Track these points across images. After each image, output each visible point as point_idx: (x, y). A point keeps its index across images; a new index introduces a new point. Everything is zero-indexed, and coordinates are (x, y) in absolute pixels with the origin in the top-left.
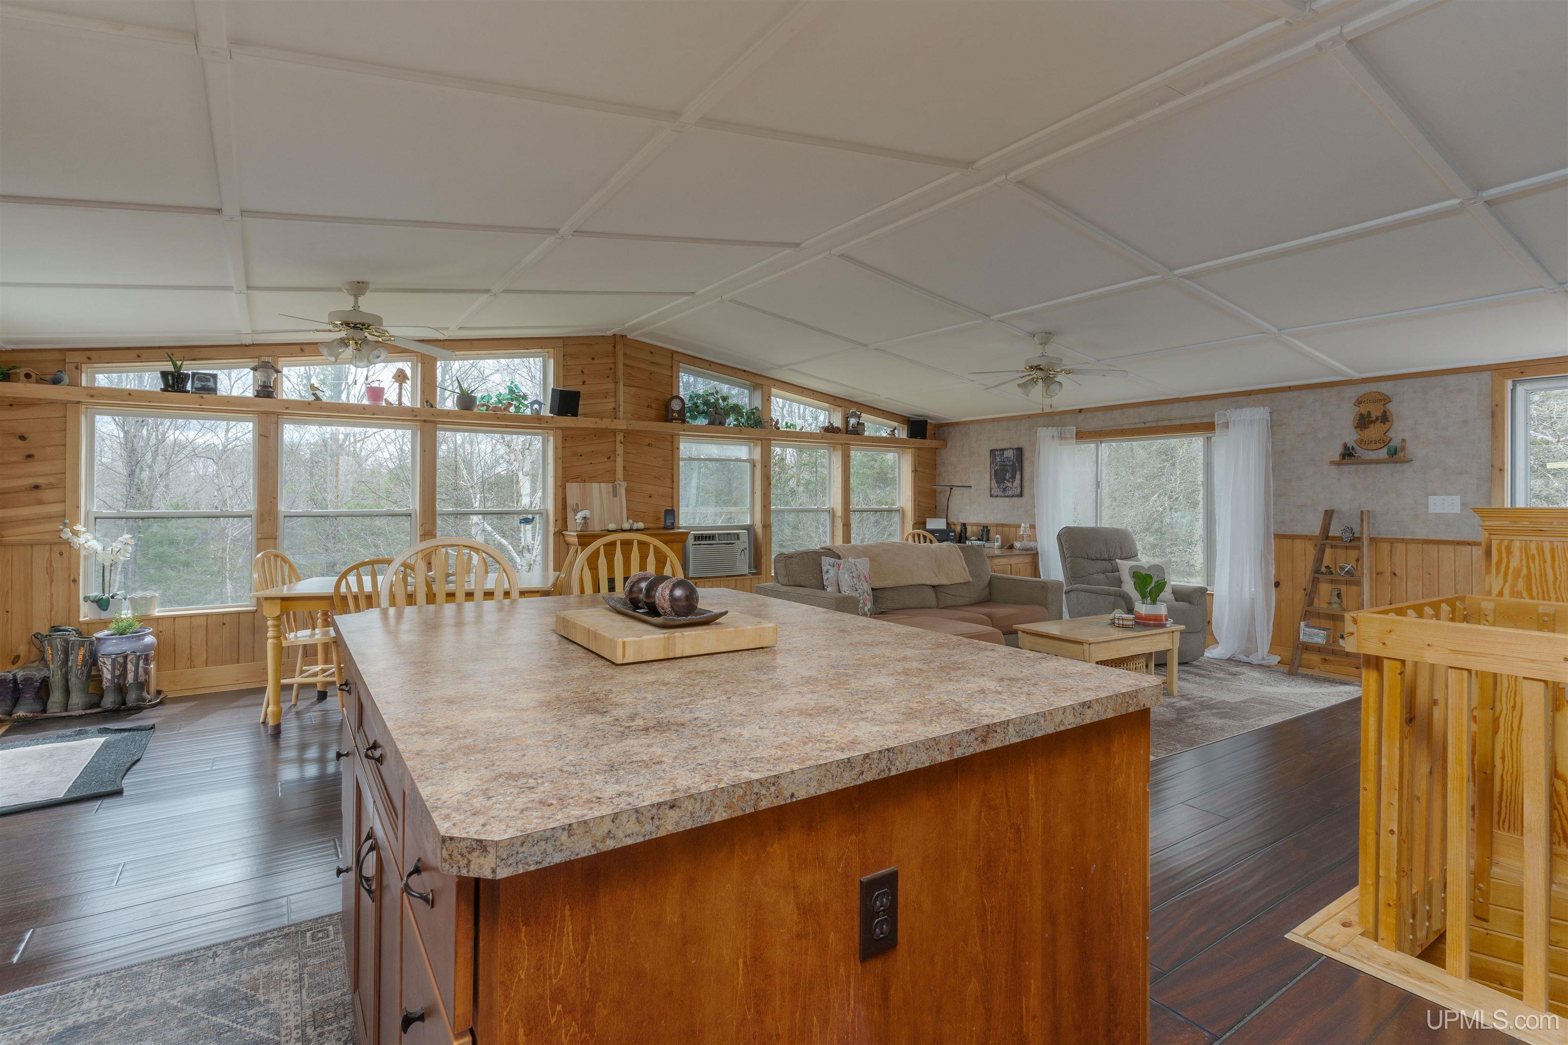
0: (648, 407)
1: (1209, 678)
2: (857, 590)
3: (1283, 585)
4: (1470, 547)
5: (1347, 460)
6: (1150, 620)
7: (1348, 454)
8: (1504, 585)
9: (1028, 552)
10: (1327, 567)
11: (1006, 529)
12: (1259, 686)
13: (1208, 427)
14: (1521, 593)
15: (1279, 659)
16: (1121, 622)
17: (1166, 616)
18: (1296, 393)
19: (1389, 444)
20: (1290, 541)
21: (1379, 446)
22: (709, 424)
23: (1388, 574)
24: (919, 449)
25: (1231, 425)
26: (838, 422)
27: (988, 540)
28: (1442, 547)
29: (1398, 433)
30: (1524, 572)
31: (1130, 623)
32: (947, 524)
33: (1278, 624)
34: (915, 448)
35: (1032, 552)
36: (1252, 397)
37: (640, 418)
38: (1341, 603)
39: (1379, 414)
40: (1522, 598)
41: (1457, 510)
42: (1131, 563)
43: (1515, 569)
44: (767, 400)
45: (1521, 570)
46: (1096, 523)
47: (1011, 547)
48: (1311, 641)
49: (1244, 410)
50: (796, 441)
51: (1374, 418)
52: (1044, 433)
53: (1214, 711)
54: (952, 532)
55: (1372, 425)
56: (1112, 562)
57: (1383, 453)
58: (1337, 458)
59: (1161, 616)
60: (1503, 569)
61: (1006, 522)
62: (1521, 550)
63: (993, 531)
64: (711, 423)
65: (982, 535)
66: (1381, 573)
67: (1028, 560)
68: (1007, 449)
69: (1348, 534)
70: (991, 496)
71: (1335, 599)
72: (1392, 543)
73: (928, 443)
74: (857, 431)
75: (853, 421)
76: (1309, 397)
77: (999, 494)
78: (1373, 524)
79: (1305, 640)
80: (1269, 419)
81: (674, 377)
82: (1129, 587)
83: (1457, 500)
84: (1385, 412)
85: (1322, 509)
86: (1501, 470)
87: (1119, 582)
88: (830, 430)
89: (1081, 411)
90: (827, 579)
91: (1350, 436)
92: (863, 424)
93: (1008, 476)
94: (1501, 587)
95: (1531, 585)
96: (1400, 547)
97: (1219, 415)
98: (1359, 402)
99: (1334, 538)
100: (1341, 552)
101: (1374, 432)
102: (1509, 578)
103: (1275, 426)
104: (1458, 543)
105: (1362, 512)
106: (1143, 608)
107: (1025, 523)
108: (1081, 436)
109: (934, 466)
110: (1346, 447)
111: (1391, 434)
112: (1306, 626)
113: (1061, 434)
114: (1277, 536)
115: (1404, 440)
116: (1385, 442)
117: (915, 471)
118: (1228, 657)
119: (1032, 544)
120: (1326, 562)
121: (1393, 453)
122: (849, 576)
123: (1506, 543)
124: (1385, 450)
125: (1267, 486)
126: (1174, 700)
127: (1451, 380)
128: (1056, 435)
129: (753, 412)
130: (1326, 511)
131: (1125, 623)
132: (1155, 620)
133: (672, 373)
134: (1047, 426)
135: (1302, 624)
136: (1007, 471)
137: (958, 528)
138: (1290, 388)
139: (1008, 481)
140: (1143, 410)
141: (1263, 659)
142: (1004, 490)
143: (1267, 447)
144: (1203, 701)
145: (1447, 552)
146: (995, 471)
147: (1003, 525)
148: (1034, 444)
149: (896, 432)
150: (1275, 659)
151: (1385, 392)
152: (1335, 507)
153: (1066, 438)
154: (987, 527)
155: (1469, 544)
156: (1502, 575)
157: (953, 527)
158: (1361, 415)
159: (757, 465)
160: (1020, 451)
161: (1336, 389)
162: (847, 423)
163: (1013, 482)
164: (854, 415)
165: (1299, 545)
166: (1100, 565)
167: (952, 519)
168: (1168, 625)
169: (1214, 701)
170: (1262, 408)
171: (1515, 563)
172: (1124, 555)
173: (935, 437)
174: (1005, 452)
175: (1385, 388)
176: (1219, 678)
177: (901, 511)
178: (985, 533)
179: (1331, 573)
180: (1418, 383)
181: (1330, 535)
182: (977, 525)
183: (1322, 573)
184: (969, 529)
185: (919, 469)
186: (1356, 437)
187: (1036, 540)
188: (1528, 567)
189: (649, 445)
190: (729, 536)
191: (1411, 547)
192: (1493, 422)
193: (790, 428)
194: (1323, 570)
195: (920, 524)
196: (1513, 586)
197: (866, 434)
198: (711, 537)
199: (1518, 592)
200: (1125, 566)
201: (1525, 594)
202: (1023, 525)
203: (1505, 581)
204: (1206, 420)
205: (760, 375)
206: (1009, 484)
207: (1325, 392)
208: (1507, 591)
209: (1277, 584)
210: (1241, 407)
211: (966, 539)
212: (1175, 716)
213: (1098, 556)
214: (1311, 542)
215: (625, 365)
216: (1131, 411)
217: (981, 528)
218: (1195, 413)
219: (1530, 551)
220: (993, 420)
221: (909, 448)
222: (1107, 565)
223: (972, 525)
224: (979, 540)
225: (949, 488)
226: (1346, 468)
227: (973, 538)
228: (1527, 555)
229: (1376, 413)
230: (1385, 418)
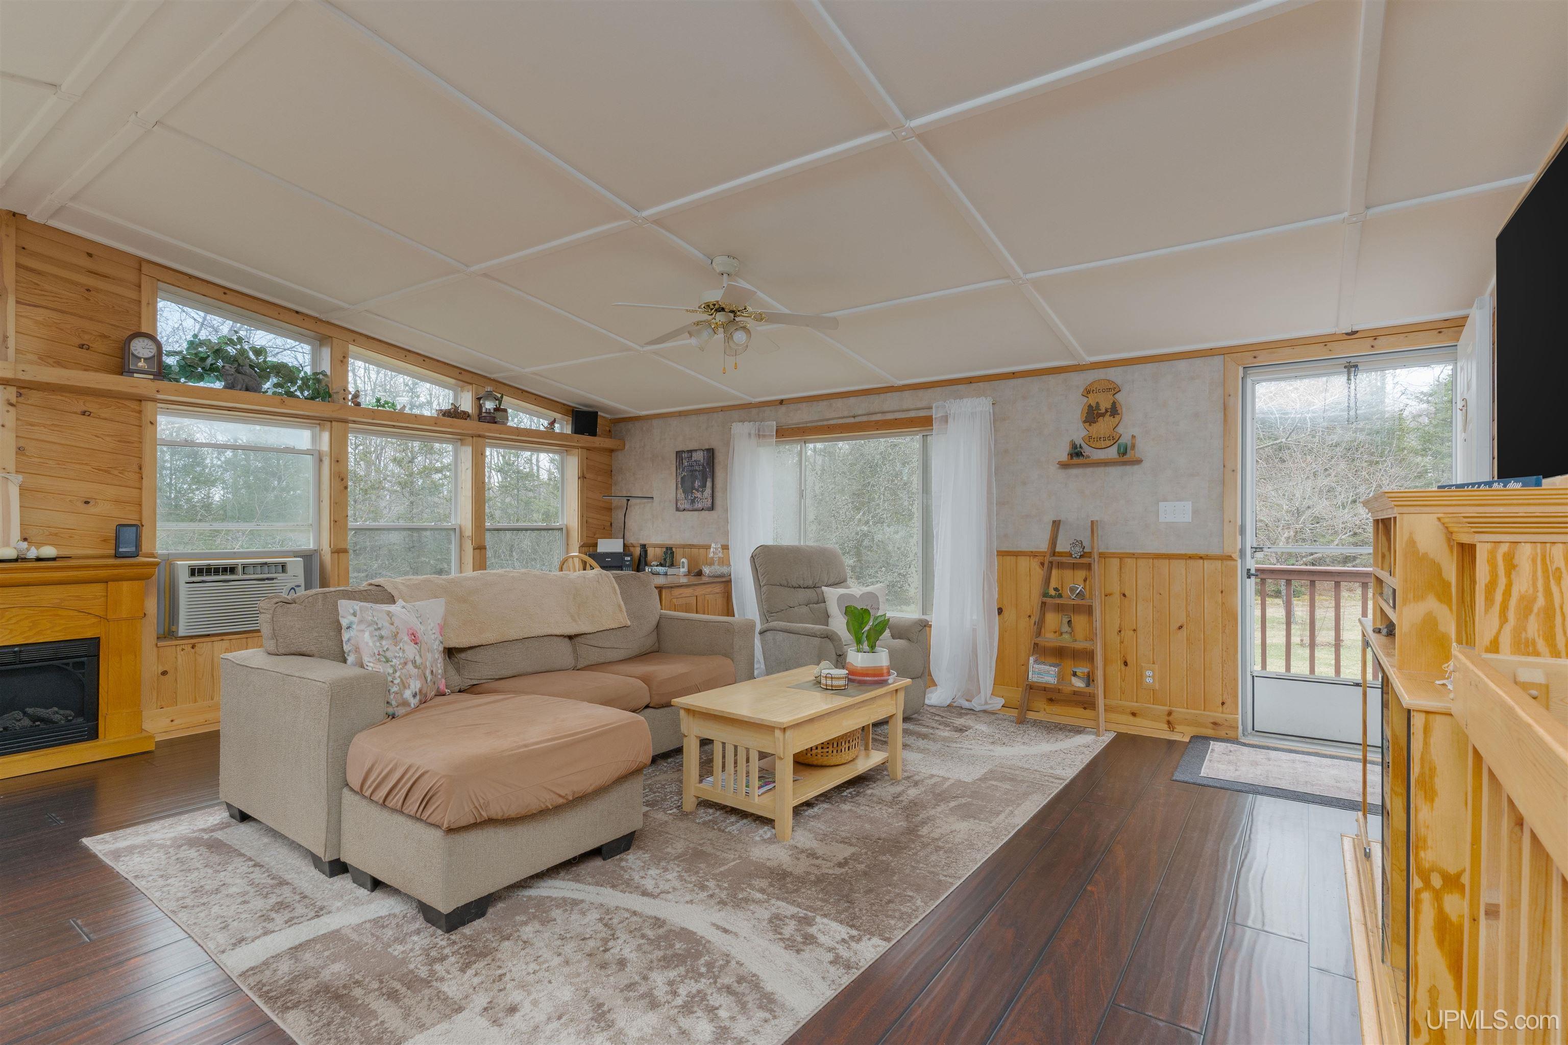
0: (81, 346)
1: (934, 740)
2: (387, 661)
3: (1006, 613)
4: (1201, 561)
5: (1076, 460)
6: (867, 675)
7: (1076, 453)
8: (1501, 627)
9: (719, 580)
10: (1056, 589)
11: (695, 551)
12: (991, 747)
13: (923, 423)
14: (1534, 642)
15: (1001, 701)
16: (829, 682)
17: (888, 669)
18: (1020, 381)
19: (1119, 442)
20: (1013, 559)
21: (1108, 443)
22: (225, 387)
23: (1117, 597)
24: (588, 449)
25: (950, 420)
26: (467, 404)
27: (672, 565)
28: (1174, 563)
29: (1128, 428)
30: (1541, 601)
31: (842, 682)
32: (625, 545)
33: (1001, 659)
34: (582, 448)
35: (724, 580)
36: (974, 386)
37: (59, 364)
38: (1071, 633)
39: (1109, 406)
40: (1537, 654)
41: (1188, 518)
42: (841, 591)
43: (1522, 598)
44: (341, 361)
45: (1534, 599)
46: (800, 540)
47: (700, 574)
48: (1040, 680)
49: (965, 400)
50: (394, 427)
51: (1103, 411)
52: (740, 430)
53: (952, 804)
54: (628, 556)
55: (1101, 418)
56: (817, 590)
57: (1112, 453)
58: (1064, 457)
59: (881, 668)
60: (1498, 597)
61: (695, 542)
62: (1534, 561)
63: (678, 552)
64: (230, 386)
65: (665, 559)
66: (1110, 595)
67: (718, 589)
68: (696, 450)
69: (1077, 549)
70: (678, 509)
71: (1066, 628)
72: (1121, 559)
73: (597, 441)
74: (495, 418)
75: (489, 405)
76: (1034, 385)
77: (687, 506)
78: (1102, 536)
79: (1035, 680)
80: (991, 411)
81: (144, 303)
82: (839, 624)
83: (1188, 506)
84: (1114, 404)
85: (1049, 518)
86: (1233, 471)
87: (825, 618)
88: (454, 414)
89: (781, 402)
90: (349, 640)
91: (1077, 432)
92: (505, 411)
93: (697, 484)
94: (1494, 631)
95: (1552, 627)
96: (1130, 562)
97: (937, 407)
98: (1087, 392)
99: (1061, 554)
100: (1068, 573)
101: (1103, 426)
102: (1511, 615)
103: (998, 420)
104: (1191, 557)
105: (1092, 522)
106: (858, 659)
107: (716, 543)
108: (784, 433)
109: (609, 473)
110: (1074, 446)
111: (1120, 429)
112: (1035, 661)
113: (759, 431)
114: (1002, 554)
115: (1133, 437)
116: (1114, 439)
117: (582, 477)
118: (948, 703)
119: (724, 570)
120: (1053, 584)
121: (1123, 451)
122: (372, 636)
123: (1504, 548)
124: (1115, 448)
125: (989, 492)
126: (898, 789)
127: (1182, 365)
128: (753, 432)
129: (317, 377)
130: (1054, 522)
131: (835, 683)
132: (875, 675)
133: (140, 296)
134: (743, 421)
135: (1032, 659)
136: (696, 478)
137: (637, 551)
138: (1014, 375)
139: (697, 490)
140: (852, 400)
141: (986, 703)
142: (693, 502)
143: (989, 444)
144: (935, 785)
145: (1179, 566)
146: (682, 478)
147: (691, 546)
148: (727, 444)
149: (557, 425)
150: (998, 703)
151: (1113, 379)
152: (1062, 517)
153: (764, 436)
154: (671, 548)
155: (1201, 558)
156: (1497, 608)
157: (632, 549)
158: (1090, 406)
159: (324, 459)
160: (711, 453)
161: (1063, 376)
162: (480, 407)
163: (703, 492)
164: (489, 396)
165: (1023, 562)
166: (803, 595)
167: (631, 540)
168: (890, 681)
169: (948, 784)
170: (984, 399)
171: (1521, 585)
172: (832, 581)
173: (609, 434)
174: (694, 454)
175: (1114, 374)
176: (945, 739)
177: (564, 531)
178: (669, 557)
179: (1060, 596)
180: (1149, 368)
181: (1057, 550)
182: (660, 546)
183: (1051, 597)
184: (651, 552)
185: (587, 476)
186: (1084, 433)
187: (729, 565)
188: (1548, 593)
189: (84, 413)
190: (266, 568)
191: (1141, 563)
192: (1225, 414)
193: (383, 406)
194: (1052, 592)
195: (589, 548)
196: (1520, 628)
197: (510, 424)
198: (232, 570)
199: (1527, 640)
200: (832, 594)
201: (1541, 645)
202: (713, 545)
203: (1504, 619)
204: (922, 413)
205: (328, 323)
206: (699, 495)
207: (1052, 380)
208: (1506, 640)
209: (1000, 611)
210: (961, 398)
211: (646, 564)
212: (904, 824)
213: (801, 583)
214: (1036, 560)
215: (18, 266)
216: (839, 403)
217: (664, 550)
218: (910, 403)
219: (1552, 562)
220: (680, 414)
221: (574, 447)
222: (810, 594)
223: (655, 546)
224: (661, 565)
225: (625, 500)
226: (1074, 471)
227: (654, 563)
228: (1545, 570)
229: (1105, 405)
230: (1114, 410)
